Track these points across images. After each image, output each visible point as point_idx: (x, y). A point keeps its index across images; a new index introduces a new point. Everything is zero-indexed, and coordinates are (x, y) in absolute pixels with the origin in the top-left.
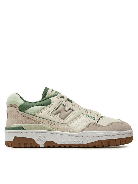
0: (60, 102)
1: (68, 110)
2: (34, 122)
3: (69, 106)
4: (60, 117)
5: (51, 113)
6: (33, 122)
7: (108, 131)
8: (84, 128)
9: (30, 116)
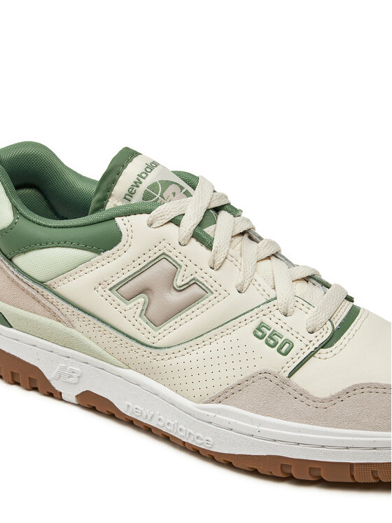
0: (160, 246)
1: (189, 285)
2: (42, 308)
3: (197, 269)
5: (110, 289)
6: (39, 308)
9: (30, 283)
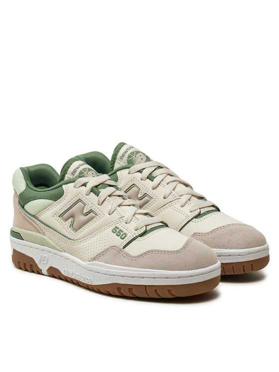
0: (78, 196)
1: (89, 212)
2: (34, 228)
3: (92, 205)
4: (72, 225)
5: (59, 216)
7: (135, 267)
8: (97, 256)
